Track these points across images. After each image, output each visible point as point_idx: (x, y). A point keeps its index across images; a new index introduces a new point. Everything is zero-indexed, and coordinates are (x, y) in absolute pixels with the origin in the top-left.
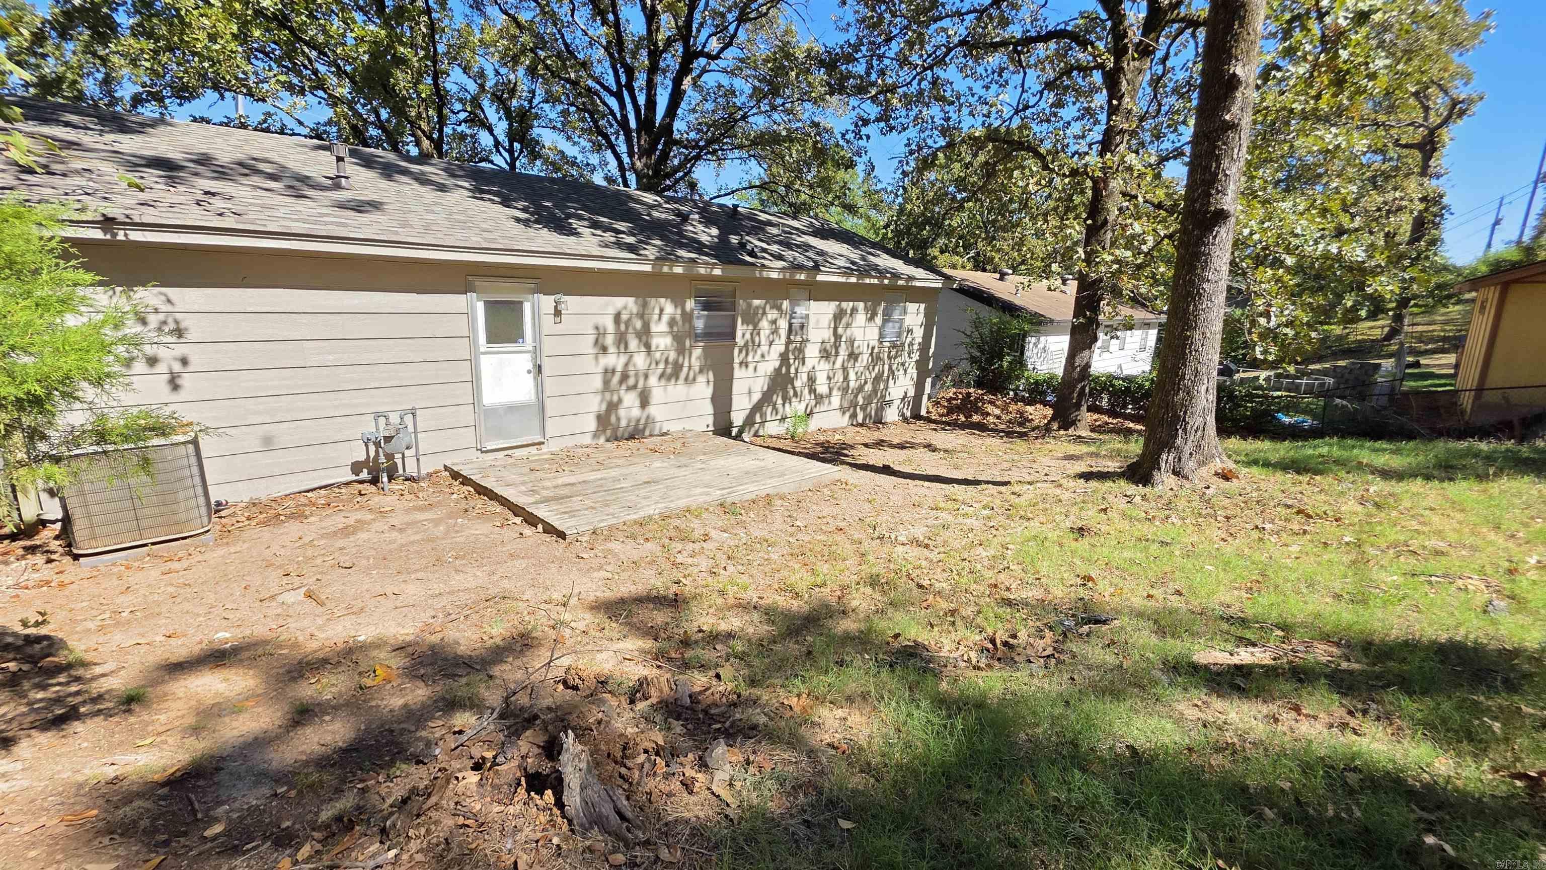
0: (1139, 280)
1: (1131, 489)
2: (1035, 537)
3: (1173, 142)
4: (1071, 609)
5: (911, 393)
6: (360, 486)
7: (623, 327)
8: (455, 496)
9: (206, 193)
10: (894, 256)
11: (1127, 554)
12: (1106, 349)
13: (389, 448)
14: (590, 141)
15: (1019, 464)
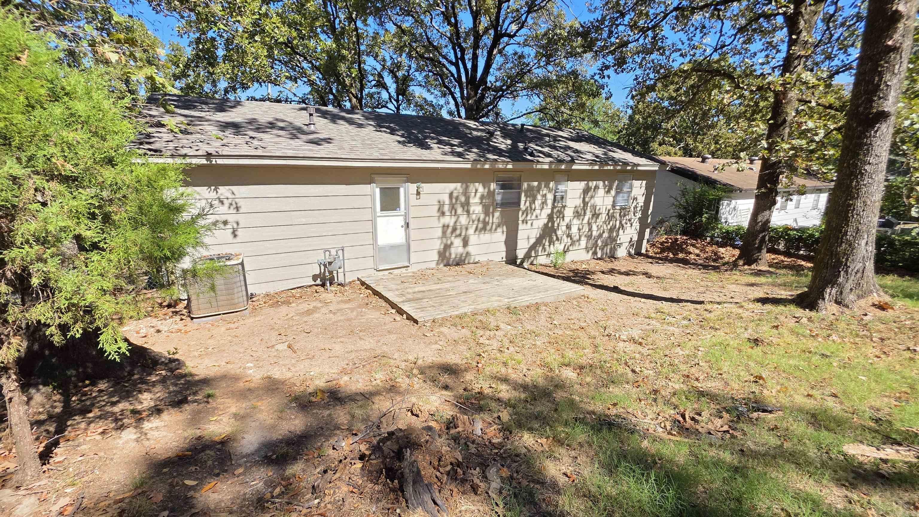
0: (811, 161)
1: (799, 312)
2: (721, 344)
3: (843, 61)
4: (744, 399)
5: (635, 238)
6: (316, 288)
7: (454, 201)
8: (362, 295)
9: (251, 138)
10: (625, 150)
11: (792, 362)
12: (783, 208)
13: (330, 268)
14: (440, 91)
15: (711, 289)
